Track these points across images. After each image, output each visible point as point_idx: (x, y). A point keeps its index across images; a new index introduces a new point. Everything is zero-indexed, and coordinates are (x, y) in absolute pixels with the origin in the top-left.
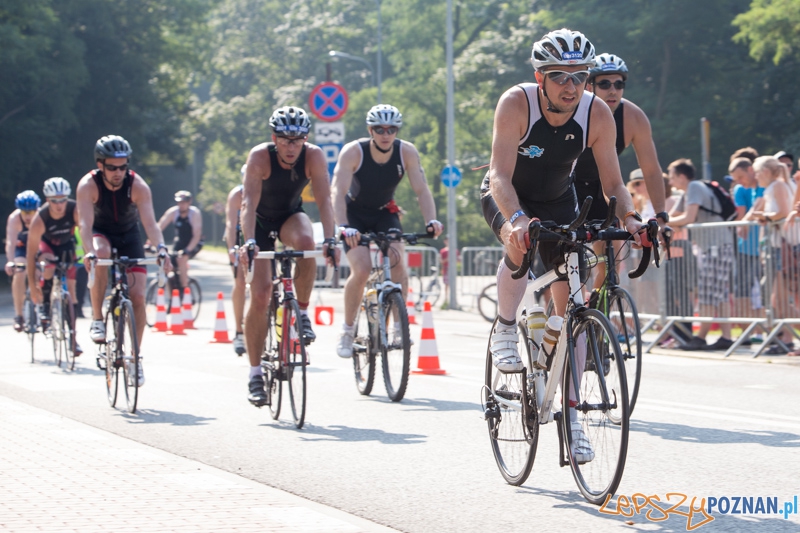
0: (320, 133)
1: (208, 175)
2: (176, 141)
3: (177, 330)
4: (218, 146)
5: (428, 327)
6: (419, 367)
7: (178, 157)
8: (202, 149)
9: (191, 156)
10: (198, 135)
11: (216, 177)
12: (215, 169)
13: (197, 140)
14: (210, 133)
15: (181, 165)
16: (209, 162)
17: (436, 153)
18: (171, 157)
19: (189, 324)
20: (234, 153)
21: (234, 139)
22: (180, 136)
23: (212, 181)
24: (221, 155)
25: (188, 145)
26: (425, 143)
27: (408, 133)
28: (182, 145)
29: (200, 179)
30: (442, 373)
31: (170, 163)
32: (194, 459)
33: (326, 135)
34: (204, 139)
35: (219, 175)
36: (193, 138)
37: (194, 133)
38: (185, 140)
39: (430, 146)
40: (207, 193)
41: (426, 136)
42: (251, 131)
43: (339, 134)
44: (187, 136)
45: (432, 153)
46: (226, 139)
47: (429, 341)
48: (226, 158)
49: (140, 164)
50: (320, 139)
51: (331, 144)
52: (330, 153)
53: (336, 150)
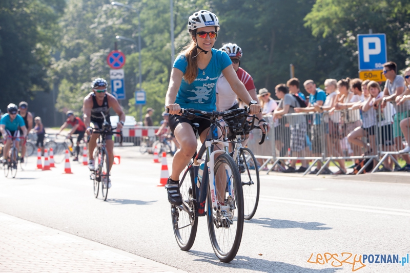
0: (112, 74)
1: (60, 95)
2: (45, 79)
3: (47, 168)
4: (65, 81)
5: (165, 164)
6: (161, 183)
7: (46, 87)
8: (57, 83)
9: (52, 86)
10: (55, 77)
11: (63, 96)
12: (63, 92)
13: (55, 79)
14: (61, 75)
15: (47, 90)
16: (60, 89)
18: (43, 87)
19: (52, 165)
20: (72, 85)
21: (72, 78)
22: (47, 77)
23: (62, 98)
24: (66, 86)
25: (51, 81)
26: (162, 78)
27: (154, 74)
28: (48, 81)
29: (56, 97)
31: (42, 90)
32: (56, 229)
33: (115, 75)
34: (58, 78)
35: (66, 95)
36: (53, 78)
37: (53, 76)
38: (49, 79)
39: (164, 79)
40: (60, 104)
41: (162, 75)
42: (80, 74)
43: (121, 75)
44: (50, 77)
45: (165, 83)
46: (68, 78)
47: (165, 171)
48: (68, 87)
49: (28, 91)
50: (112, 77)
51: (117, 79)
52: (118, 84)
53: (120, 82)
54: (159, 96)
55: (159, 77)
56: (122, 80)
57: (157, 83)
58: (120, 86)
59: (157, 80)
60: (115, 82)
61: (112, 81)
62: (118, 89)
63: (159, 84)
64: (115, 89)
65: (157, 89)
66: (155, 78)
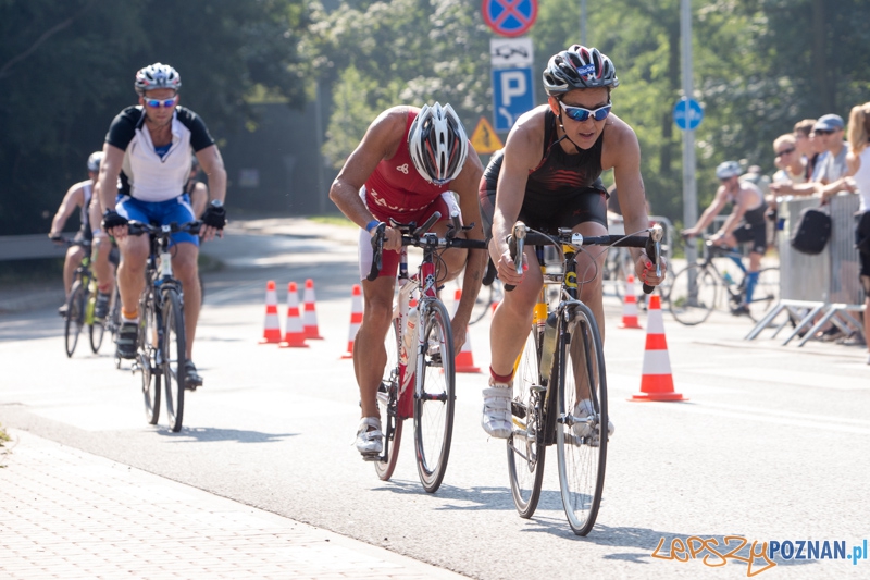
0: (498, 54)
1: (337, 117)
2: (291, 68)
3: (296, 340)
4: (351, 75)
5: (656, 331)
6: (643, 390)
7: (294, 91)
8: (329, 79)
9: (312, 90)
10: (323, 59)
11: (349, 119)
12: (348, 107)
13: (321, 67)
14: (340, 56)
15: (298, 102)
16: (338, 97)
17: (666, 82)
18: (284, 92)
19: (312, 332)
20: (374, 85)
21: (374, 64)
22: (296, 61)
23: (343, 125)
24: (355, 88)
25: (309, 73)
26: (649, 65)
27: (625, 53)
28: (300, 74)
29: (326, 122)
30: (677, 399)
31: (283, 100)
32: (321, 526)
33: (507, 57)
34: (331, 64)
35: (353, 116)
36: (316, 63)
37: (316, 56)
38: (303, 66)
39: (655, 69)
40: (337, 143)
41: (650, 56)
42: (398, 52)
43: (526, 55)
44: (307, 61)
45: (657, 79)
46: (363, 65)
47: (657, 353)
48: (364, 92)
49: (239, 103)
50: (498, 62)
51: (513, 69)
52: (514, 84)
53: (521, 77)
54: (640, 123)
55: (640, 61)
56: (526, 71)
57: (635, 80)
58: (521, 90)
59: (636, 71)
60: (506, 78)
61: (498, 75)
62: (514, 99)
63: (642, 83)
64: (506, 101)
65: (634, 100)
66: (631, 66)
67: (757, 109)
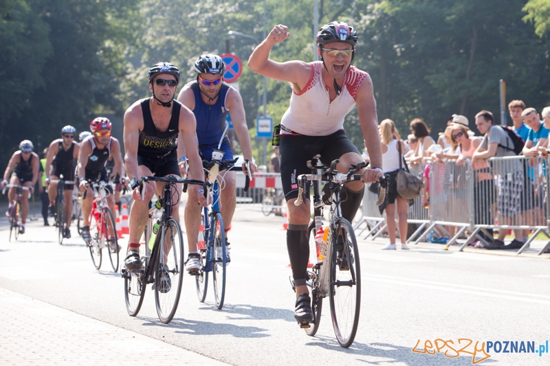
2: (116, 96)
7: (117, 108)
10: (133, 92)
13: (132, 96)
14: (141, 90)
15: (120, 114)
18: (112, 109)
22: (119, 93)
25: (125, 99)
28: (121, 100)
31: (112, 112)
36: (129, 94)
37: (129, 91)
38: (123, 96)
44: (124, 93)
49: (90, 113)
67: (352, 120)
